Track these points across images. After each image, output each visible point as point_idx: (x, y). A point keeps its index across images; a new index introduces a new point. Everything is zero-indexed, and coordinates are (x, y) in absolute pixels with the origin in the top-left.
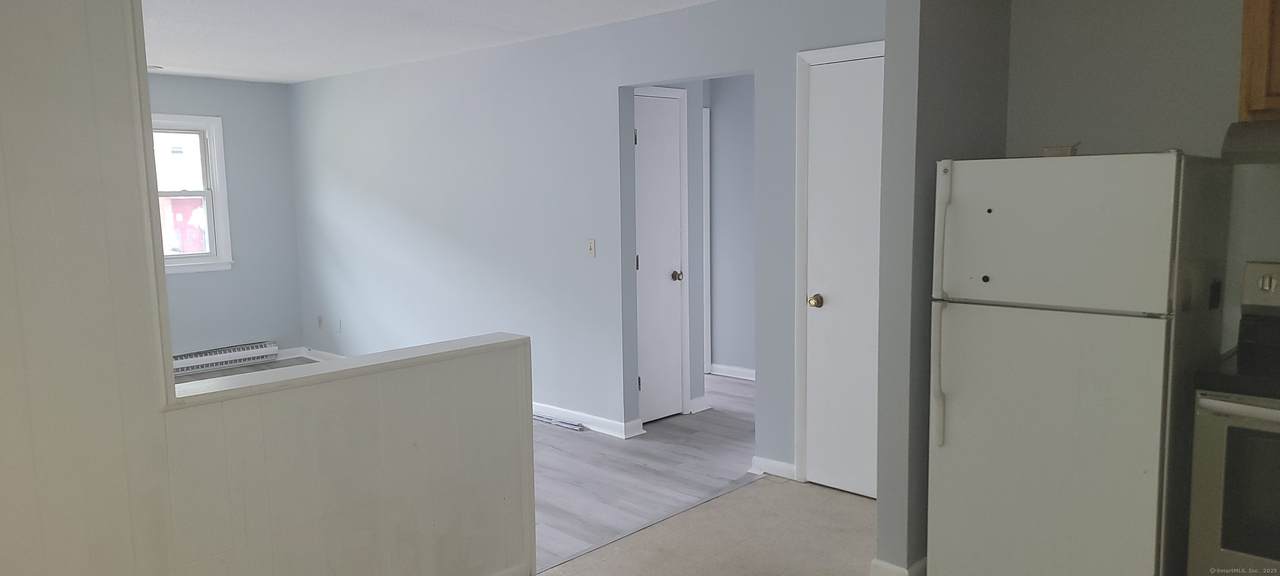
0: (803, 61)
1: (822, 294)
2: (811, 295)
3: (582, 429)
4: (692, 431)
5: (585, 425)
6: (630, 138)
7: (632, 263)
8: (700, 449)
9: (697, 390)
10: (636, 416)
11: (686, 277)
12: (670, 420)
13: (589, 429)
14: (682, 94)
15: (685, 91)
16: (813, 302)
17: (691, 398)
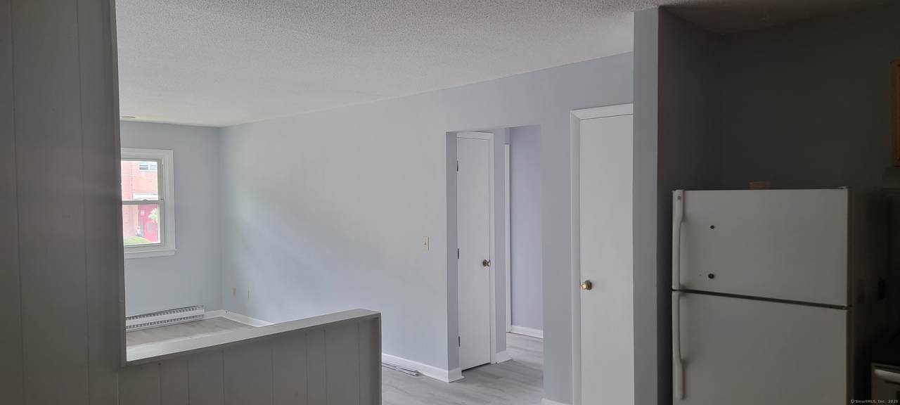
0: (575, 116)
1: (591, 281)
2: (583, 281)
3: (418, 374)
4: (498, 377)
5: (419, 371)
6: (453, 167)
7: (454, 254)
8: (503, 391)
9: (501, 346)
10: (457, 366)
11: (493, 264)
12: (481, 369)
13: (422, 375)
14: (490, 136)
15: (492, 134)
16: (585, 286)
17: (497, 352)
